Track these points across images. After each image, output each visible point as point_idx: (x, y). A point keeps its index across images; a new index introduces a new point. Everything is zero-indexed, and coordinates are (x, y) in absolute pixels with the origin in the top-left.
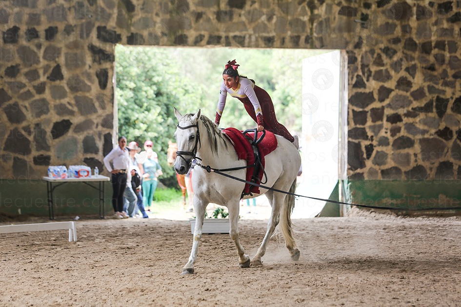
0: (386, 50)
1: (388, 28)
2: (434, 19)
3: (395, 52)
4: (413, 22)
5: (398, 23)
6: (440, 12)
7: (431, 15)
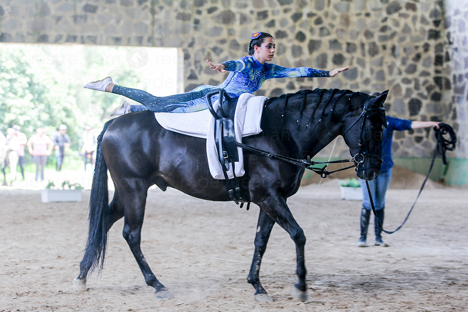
0: (215, 49)
1: (216, 31)
2: (253, 24)
3: (222, 51)
4: (236, 26)
5: (224, 26)
6: (259, 19)
7: (251, 21)
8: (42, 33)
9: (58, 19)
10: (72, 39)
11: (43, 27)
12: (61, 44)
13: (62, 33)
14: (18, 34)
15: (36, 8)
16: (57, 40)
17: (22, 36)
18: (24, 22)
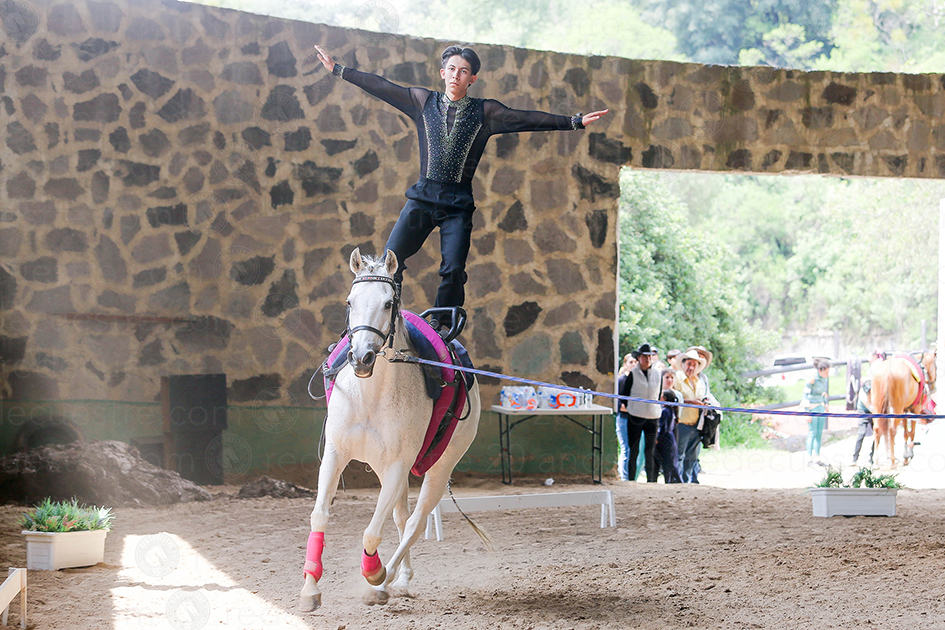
8: (737, 146)
9: (771, 116)
10: (800, 161)
11: (739, 135)
12: (776, 171)
13: (778, 147)
14: (684, 148)
15: (725, 92)
16: (768, 164)
17: (695, 154)
18: (699, 122)
